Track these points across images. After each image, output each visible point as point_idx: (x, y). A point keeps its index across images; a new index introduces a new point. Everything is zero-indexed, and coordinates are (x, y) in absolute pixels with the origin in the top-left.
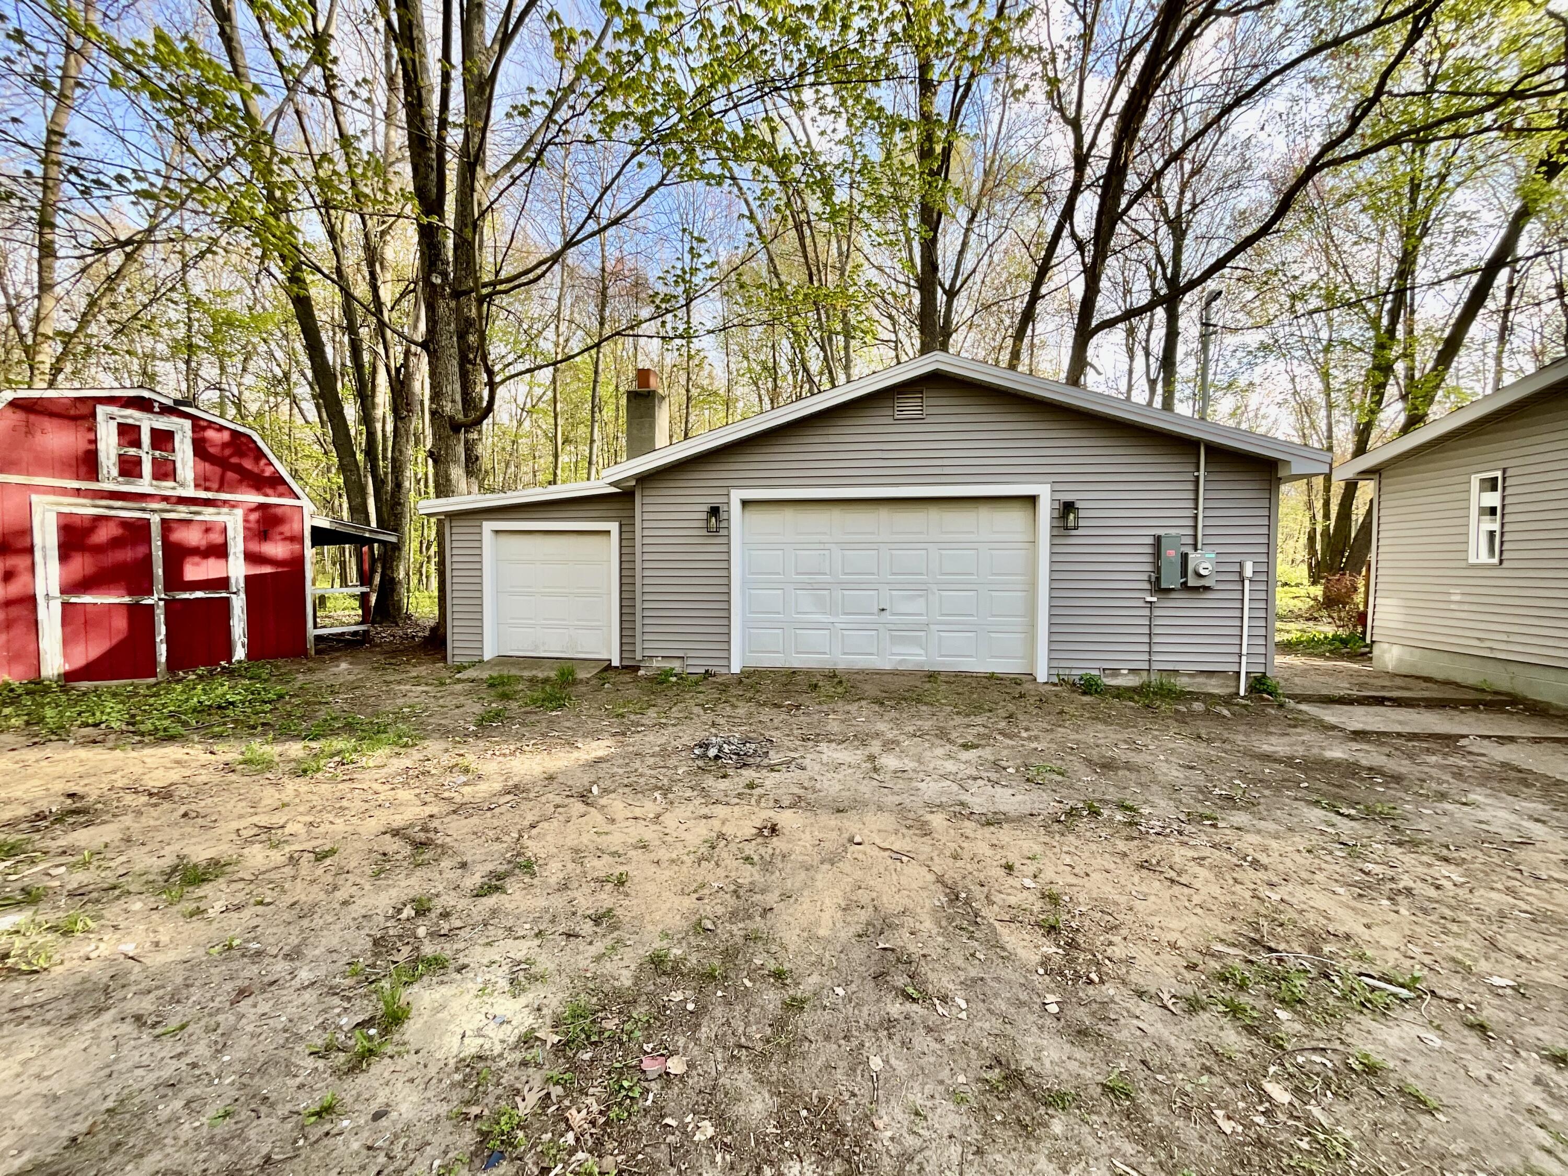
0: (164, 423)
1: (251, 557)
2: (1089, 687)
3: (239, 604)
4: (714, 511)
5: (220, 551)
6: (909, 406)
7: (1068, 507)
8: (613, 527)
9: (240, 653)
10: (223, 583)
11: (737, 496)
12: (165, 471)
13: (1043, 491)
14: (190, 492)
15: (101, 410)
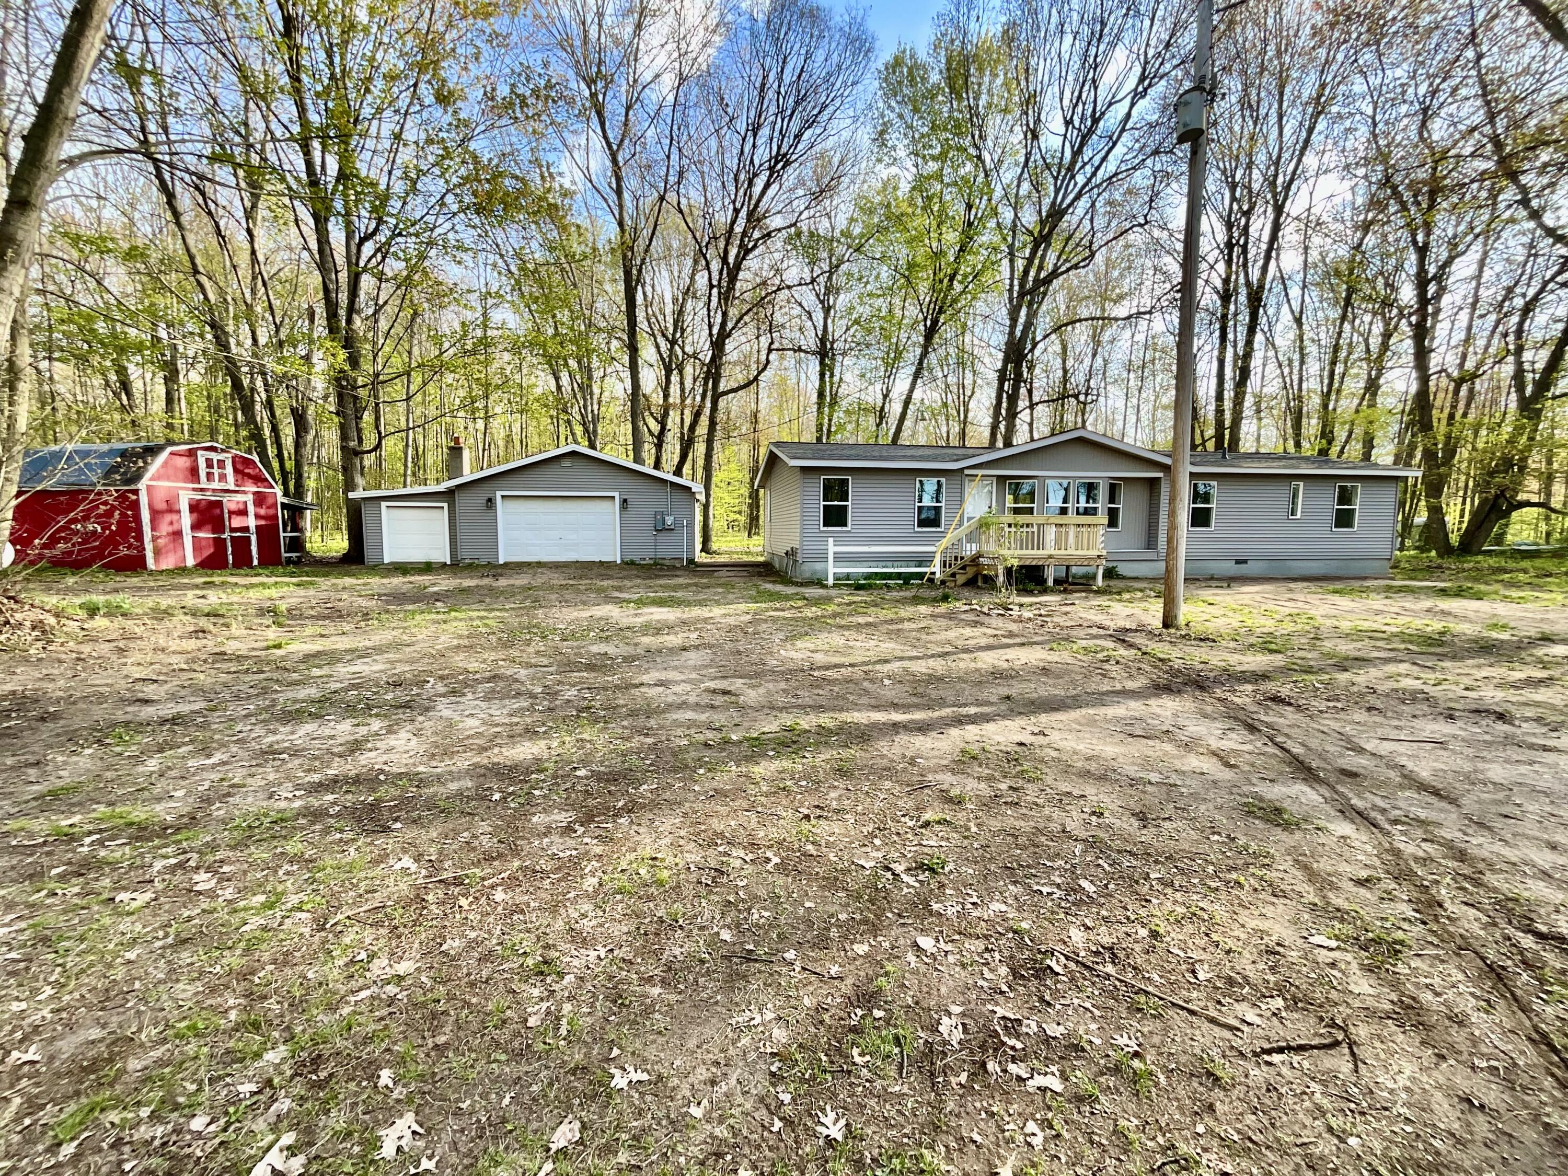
0: (221, 456)
1: (257, 516)
2: (632, 563)
3: (254, 538)
4: (490, 500)
5: (243, 512)
6: (566, 463)
7: (625, 501)
8: (445, 505)
9: (255, 562)
10: (246, 529)
11: (499, 494)
12: (223, 477)
13: (616, 494)
14: (233, 487)
15: (200, 453)
